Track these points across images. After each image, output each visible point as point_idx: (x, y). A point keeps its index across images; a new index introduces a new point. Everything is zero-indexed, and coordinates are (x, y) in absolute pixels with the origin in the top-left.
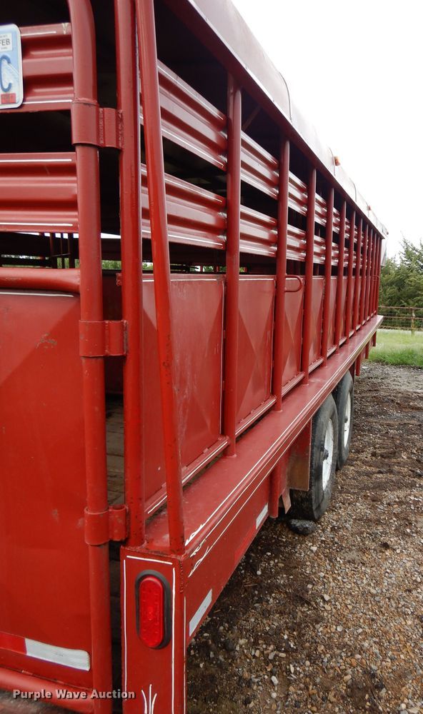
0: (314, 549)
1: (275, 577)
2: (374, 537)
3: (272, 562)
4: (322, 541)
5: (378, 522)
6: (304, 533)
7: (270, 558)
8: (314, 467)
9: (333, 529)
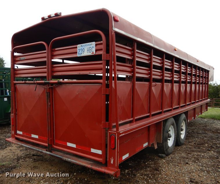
0: (164, 161)
1: (151, 165)
2: (184, 161)
3: (151, 162)
4: (167, 160)
5: (187, 158)
6: (162, 157)
7: (150, 161)
8: (164, 137)
9: (172, 158)
